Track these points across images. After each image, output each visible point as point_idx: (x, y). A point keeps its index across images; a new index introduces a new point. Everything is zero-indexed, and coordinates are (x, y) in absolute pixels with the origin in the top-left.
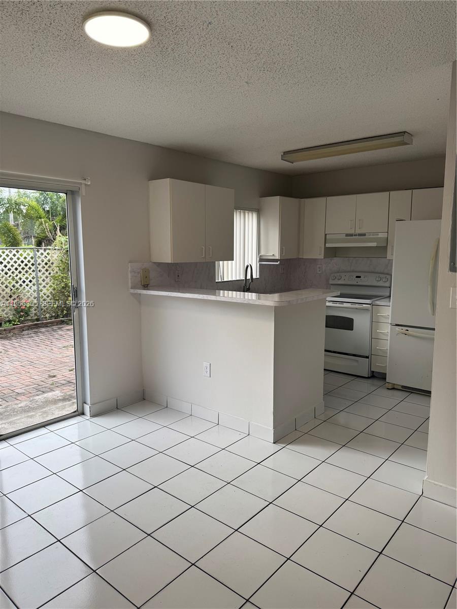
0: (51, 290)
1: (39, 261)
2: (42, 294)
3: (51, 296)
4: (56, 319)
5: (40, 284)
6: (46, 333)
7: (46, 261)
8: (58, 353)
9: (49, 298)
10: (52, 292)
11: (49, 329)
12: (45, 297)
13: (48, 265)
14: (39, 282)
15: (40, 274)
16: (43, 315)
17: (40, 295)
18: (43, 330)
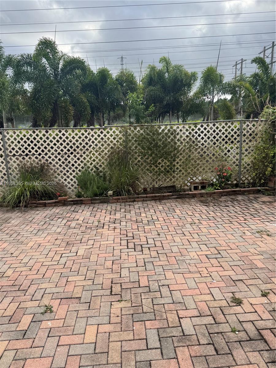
0: (252, 159)
1: (245, 132)
2: (243, 162)
3: (251, 165)
4: (253, 186)
5: (243, 154)
6: (242, 203)
7: (251, 132)
8: (251, 242)
9: (250, 166)
10: (252, 161)
11: (245, 198)
12: (246, 165)
13: (252, 136)
14: (242, 152)
15: (244, 144)
16: (242, 180)
17: (242, 164)
18: (240, 198)
